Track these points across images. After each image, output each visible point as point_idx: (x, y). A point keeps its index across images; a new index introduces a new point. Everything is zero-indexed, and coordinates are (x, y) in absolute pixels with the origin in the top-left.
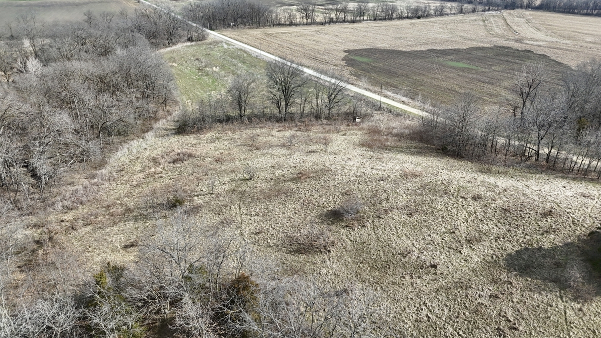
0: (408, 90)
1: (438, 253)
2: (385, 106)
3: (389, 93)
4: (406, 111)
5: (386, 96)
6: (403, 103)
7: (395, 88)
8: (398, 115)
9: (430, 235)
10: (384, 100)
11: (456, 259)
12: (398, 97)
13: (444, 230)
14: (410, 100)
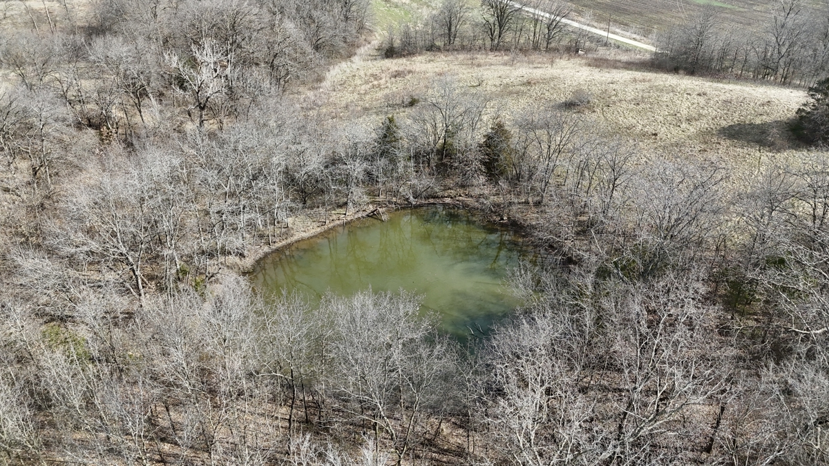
0: (641, 28)
1: (660, 127)
2: (612, 42)
3: (618, 30)
4: (637, 47)
5: (614, 33)
6: (635, 39)
7: (625, 25)
8: (627, 50)
9: (654, 117)
10: (611, 36)
11: (674, 131)
12: (628, 34)
13: (667, 114)
14: (643, 38)
